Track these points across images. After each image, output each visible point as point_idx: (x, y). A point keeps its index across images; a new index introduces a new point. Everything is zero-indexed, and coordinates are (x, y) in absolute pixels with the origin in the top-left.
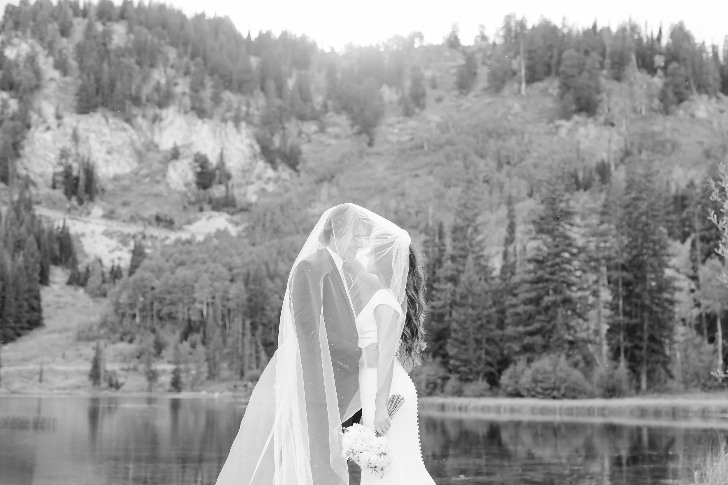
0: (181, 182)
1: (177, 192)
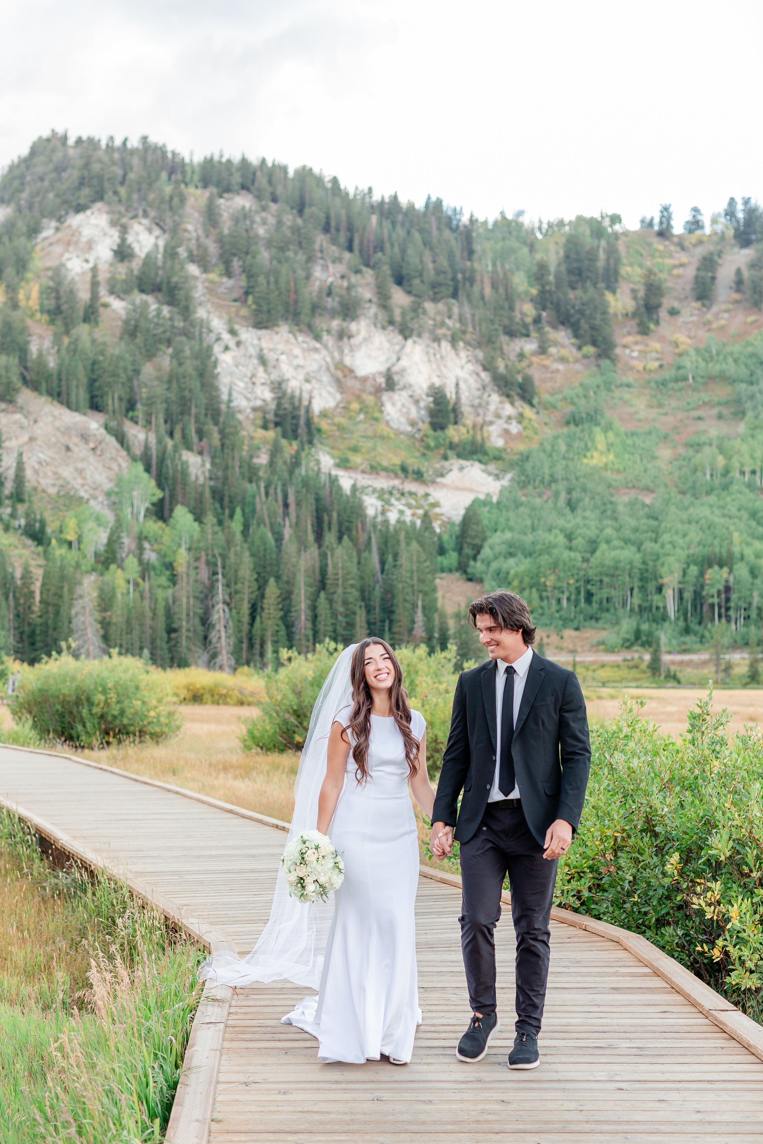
0: (403, 420)
1: (402, 433)
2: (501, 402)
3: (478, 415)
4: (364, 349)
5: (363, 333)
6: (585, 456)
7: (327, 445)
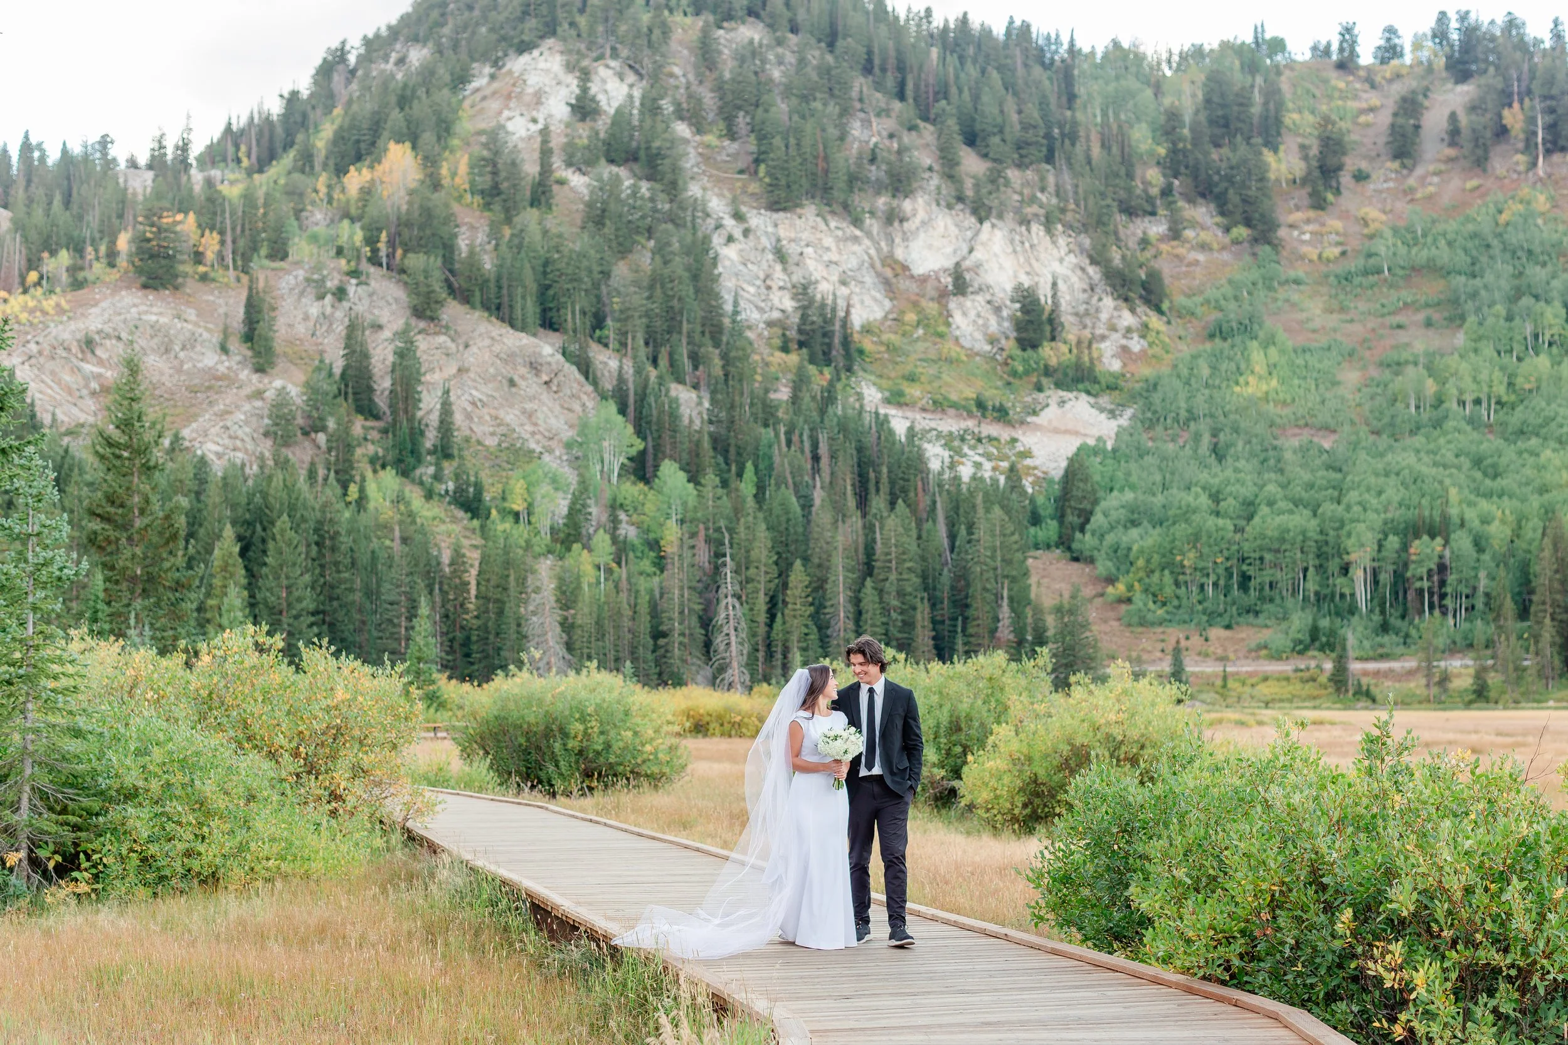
0: (979, 336)
1: (977, 354)
2: (1115, 309)
3: (1085, 327)
4: (922, 235)
5: (921, 215)
6: (1237, 383)
7: (872, 373)
